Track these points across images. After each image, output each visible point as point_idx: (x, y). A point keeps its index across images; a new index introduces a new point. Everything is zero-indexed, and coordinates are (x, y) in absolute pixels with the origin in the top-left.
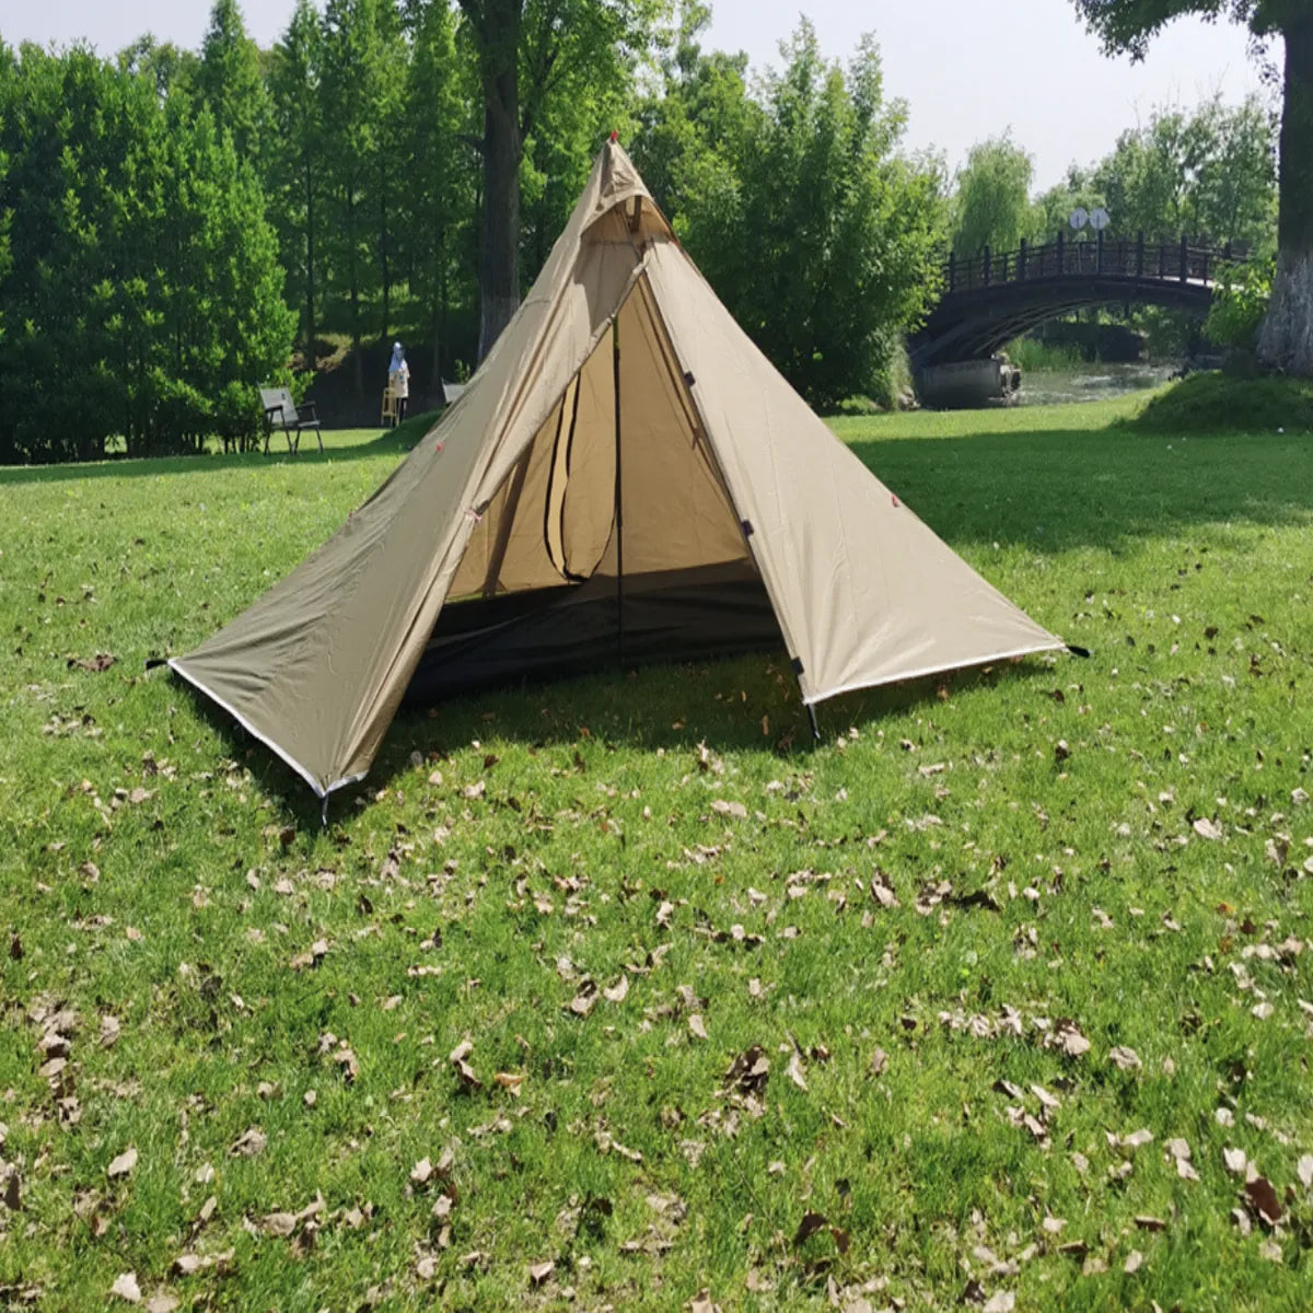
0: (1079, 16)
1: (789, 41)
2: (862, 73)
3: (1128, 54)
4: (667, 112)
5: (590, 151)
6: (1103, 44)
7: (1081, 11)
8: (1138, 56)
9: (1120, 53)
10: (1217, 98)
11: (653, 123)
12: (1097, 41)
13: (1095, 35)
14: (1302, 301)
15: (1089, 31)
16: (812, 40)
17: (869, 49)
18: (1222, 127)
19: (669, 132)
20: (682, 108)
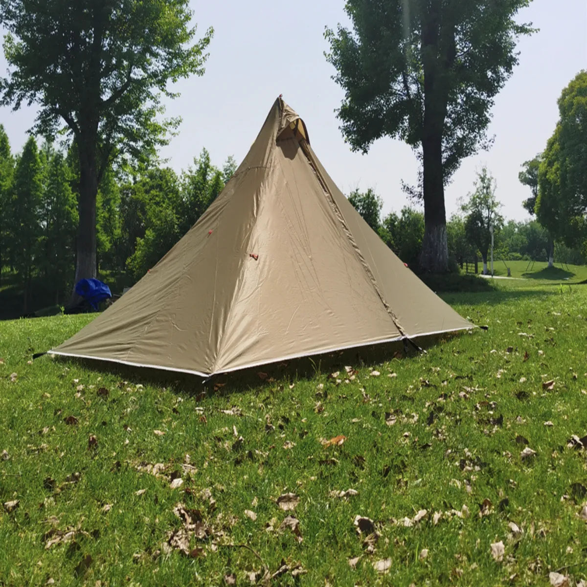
0: (343, 136)
1: (198, 158)
2: (228, 172)
3: (361, 151)
4: (136, 190)
5: (103, 205)
6: (351, 147)
7: (344, 133)
8: (365, 151)
9: (358, 150)
10: (357, 190)
11: (130, 195)
12: (349, 146)
13: (348, 143)
14: (435, 244)
15: (346, 142)
16: (208, 159)
17: (231, 162)
18: (360, 201)
19: (138, 198)
20: (143, 189)
